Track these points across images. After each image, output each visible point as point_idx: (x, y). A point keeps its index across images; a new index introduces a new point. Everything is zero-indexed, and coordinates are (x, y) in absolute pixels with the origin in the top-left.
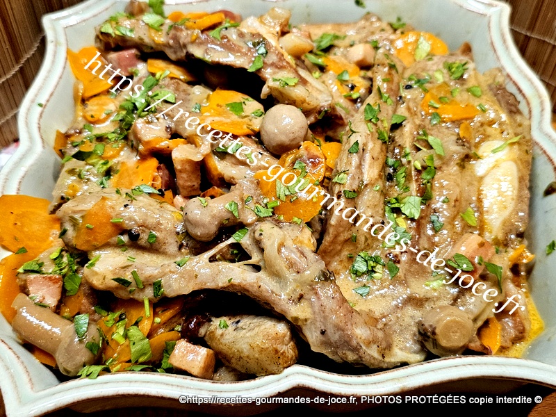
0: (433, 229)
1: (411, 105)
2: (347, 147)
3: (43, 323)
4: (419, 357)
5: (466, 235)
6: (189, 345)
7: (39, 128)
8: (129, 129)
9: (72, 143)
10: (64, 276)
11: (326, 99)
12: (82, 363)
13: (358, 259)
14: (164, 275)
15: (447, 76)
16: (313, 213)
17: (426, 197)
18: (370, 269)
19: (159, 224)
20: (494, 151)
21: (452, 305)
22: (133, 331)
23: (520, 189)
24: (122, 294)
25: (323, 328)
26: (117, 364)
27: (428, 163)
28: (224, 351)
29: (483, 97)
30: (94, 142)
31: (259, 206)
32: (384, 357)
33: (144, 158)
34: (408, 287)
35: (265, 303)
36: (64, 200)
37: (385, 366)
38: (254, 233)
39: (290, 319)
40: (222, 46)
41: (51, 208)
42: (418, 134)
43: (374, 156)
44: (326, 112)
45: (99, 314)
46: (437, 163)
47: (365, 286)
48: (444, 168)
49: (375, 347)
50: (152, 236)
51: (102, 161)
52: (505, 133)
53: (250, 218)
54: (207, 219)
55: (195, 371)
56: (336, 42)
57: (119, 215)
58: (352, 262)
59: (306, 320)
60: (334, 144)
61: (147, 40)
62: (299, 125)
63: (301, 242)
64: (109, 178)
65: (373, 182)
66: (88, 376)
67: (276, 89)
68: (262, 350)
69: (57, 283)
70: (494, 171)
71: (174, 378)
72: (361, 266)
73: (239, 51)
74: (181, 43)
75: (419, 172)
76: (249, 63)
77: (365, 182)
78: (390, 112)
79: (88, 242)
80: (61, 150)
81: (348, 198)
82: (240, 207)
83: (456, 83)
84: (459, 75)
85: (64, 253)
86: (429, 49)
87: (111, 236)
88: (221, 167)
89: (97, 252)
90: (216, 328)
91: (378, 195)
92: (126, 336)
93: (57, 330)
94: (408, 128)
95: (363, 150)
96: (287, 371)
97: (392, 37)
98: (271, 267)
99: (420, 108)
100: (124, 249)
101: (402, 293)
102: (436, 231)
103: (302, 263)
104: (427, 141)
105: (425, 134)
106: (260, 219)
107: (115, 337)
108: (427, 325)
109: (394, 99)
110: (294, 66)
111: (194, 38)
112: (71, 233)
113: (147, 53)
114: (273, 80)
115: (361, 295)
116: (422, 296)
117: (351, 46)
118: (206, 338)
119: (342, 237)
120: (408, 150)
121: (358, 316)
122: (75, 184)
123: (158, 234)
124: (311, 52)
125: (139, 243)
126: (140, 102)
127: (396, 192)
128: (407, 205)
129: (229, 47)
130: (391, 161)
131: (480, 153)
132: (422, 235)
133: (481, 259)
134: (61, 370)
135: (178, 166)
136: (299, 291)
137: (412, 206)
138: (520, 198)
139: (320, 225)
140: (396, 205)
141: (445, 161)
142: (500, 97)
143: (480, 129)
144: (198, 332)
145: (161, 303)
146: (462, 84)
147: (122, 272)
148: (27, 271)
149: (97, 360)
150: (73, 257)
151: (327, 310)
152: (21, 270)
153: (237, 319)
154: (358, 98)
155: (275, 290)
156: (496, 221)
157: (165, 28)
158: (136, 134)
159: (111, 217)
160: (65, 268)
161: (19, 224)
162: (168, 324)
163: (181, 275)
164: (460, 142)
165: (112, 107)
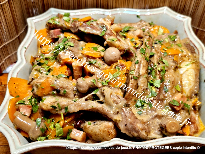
0: (165, 92)
1: (157, 49)
2: (134, 62)
3: (24, 121)
4: (160, 136)
5: (176, 94)
6: (77, 130)
7: (25, 56)
8: (57, 55)
9: (36, 61)
10: (32, 106)
11: (127, 46)
12: (38, 136)
13: (138, 101)
14: (69, 104)
15: (169, 40)
17: (162, 80)
18: (142, 105)
19: (67, 87)
20: (186, 65)
22: (57, 125)
23: (196, 79)
24: (54, 112)
25: (126, 124)
26: (51, 137)
27: (163, 69)
28: (90, 133)
29: (182, 47)
30: (44, 60)
31: (103, 81)
32: (147, 135)
33: (62, 65)
34: (156, 112)
35: (105, 115)
36: (33, 79)
37: (148, 139)
38: (101, 90)
39: (114, 120)
40: (91, 27)
41: (28, 82)
42: (159, 59)
43: (144, 65)
44: (127, 50)
45: (45, 120)
46: (166, 69)
47: (140, 111)
48: (169, 71)
49: (144, 131)
50: (65, 91)
51: (47, 66)
52: (190, 59)
53: (100, 85)
54: (85, 85)
55: (79, 139)
56: (130, 29)
57: (53, 83)
58: (136, 102)
59: (120, 121)
60: (129, 62)
61: (64, 25)
62: (118, 54)
63: (118, 94)
64: (50, 72)
65: (143, 74)
66: (40, 140)
67: (109, 42)
68: (104, 131)
69: (30, 108)
70: (187, 72)
71: (71, 141)
72: (139, 104)
73: (97, 29)
74: (76, 26)
75: (160, 72)
76: (100, 33)
77: (141, 74)
78: (149, 51)
79: (42, 93)
81: (134, 79)
82: (96, 81)
83: (173, 42)
84: (174, 39)
85: (33, 97)
86: (163, 32)
87: (50, 91)
89: (45, 97)
90: (87, 125)
91: (145, 79)
92: (54, 127)
93: (29, 124)
94: (156, 57)
95: (140, 63)
96: (112, 140)
97: (150, 28)
98: (107, 102)
99: (160, 51)
100: (54, 96)
101: (154, 113)
102: (166, 92)
103: (118, 101)
104: (162, 61)
105: (162, 59)
106: (103, 86)
107: (50, 127)
108: (163, 124)
109: (151, 47)
110: (116, 35)
111: (81, 24)
112: (36, 90)
113: (64, 30)
114: (108, 39)
115: (139, 114)
116: (161, 115)
117: (135, 30)
118: (83, 129)
120: (156, 64)
121: (138, 120)
122: (37, 74)
123: (67, 90)
124: (121, 31)
125: (60, 93)
126: (61, 46)
127: (151, 78)
128: (155, 82)
129: (93, 28)
130: (150, 68)
131: (181, 66)
132: (161, 94)
133: (182, 102)
134: (31, 138)
135: (74, 68)
136: (117, 110)
137: (157, 83)
138: (196, 82)
140: (152, 83)
141: (169, 68)
142: (188, 47)
143: (181, 58)
144: (80, 126)
145: (67, 115)
146: (175, 43)
147: (53, 104)
148: (19, 104)
149: (44, 135)
150: (36, 99)
151: (127, 117)
152: (17, 103)
153: (94, 122)
154: (138, 47)
155: (108, 110)
156: (187, 89)
157: (71, 21)
158: (60, 57)
159: (51, 85)
160: (33, 103)
161: (17, 87)
162: (69, 123)
163: (75, 105)
164: (174, 62)
165: (51, 48)
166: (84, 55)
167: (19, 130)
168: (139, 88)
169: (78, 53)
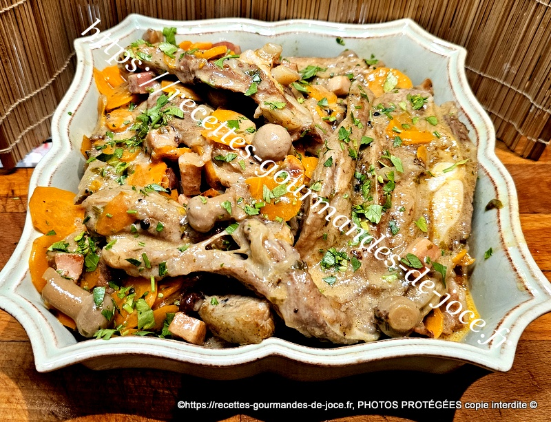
0: (391, 232)
1: (378, 129)
2: (322, 161)
3: (67, 293)
4: (374, 337)
5: (417, 239)
6: (186, 316)
7: (68, 132)
8: (144, 138)
9: (96, 147)
10: (85, 256)
11: (308, 121)
12: (98, 327)
13: (328, 254)
14: (168, 258)
15: (410, 106)
16: (293, 213)
17: (386, 205)
18: (337, 262)
19: (166, 216)
20: (445, 171)
21: (404, 295)
22: (141, 303)
23: (465, 203)
24: (133, 272)
25: (296, 307)
26: (126, 330)
27: (389, 178)
28: (215, 324)
29: (438, 125)
30: (114, 146)
31: (248, 206)
33: (155, 162)
34: (368, 279)
35: (250, 285)
36: (88, 193)
37: (346, 342)
38: (243, 228)
39: (269, 299)
40: (225, 73)
41: (76, 199)
42: (382, 153)
43: (345, 170)
44: (307, 132)
45: (113, 288)
46: (397, 178)
47: (332, 276)
48: (402, 183)
49: (338, 325)
50: (161, 226)
51: (121, 163)
52: (455, 156)
53: (241, 216)
54: (205, 214)
55: (190, 338)
56: (318, 74)
57: (134, 207)
58: (323, 255)
59: (282, 300)
60: (312, 159)
61: (162, 65)
62: (285, 142)
63: (282, 237)
64: (126, 177)
65: (342, 191)
66: (102, 337)
67: (267, 111)
68: (245, 323)
69: (79, 261)
70: (445, 187)
71: (173, 343)
72: (330, 260)
73: (238, 78)
74: (191, 69)
75: (381, 185)
76: (246, 89)
77: (336, 191)
78: (360, 134)
79: (107, 228)
80: (86, 152)
82: (233, 205)
83: (417, 113)
84: (420, 106)
85: (86, 236)
86: (397, 83)
87: (126, 225)
88: (218, 173)
89: (114, 237)
90: (208, 305)
91: (346, 202)
92: (134, 307)
93: (79, 299)
94: (374, 148)
95: (336, 164)
96: (265, 342)
97: (366, 71)
98: (256, 255)
99: (385, 132)
100: (136, 235)
101: (362, 283)
102: (393, 234)
103: (281, 254)
104: (389, 160)
105: (388, 154)
106: (249, 217)
107: (125, 307)
108: (381, 311)
109: (364, 124)
110: (283, 93)
111: (201, 65)
112: (93, 220)
114: (265, 103)
115: (329, 284)
116: (379, 287)
117: (331, 77)
118: (200, 312)
119: (315, 236)
120: (373, 166)
121: (325, 299)
122: (97, 181)
123: (164, 225)
124: (297, 81)
125: (149, 231)
126: (154, 116)
127: (361, 200)
128: (370, 212)
129: (230, 75)
130: (359, 175)
131: (433, 172)
133: (429, 259)
134: (80, 332)
135: (183, 170)
136: (278, 277)
137: (374, 212)
138: (464, 211)
139: (297, 226)
140: (361, 211)
141: (403, 177)
142: (452, 126)
143: (435, 152)
144: (193, 307)
145: (165, 281)
146: (421, 114)
147: (134, 253)
148: (55, 250)
149: (110, 325)
150: (94, 241)
151: (300, 293)
152: (50, 249)
153: (226, 298)
154: (334, 122)
155: (258, 275)
156: (443, 229)
157: (178, 56)
158: (150, 142)
159: (128, 210)
160: (86, 249)
161: (50, 211)
162: (169, 299)
163: (182, 259)
164: (417, 162)
165: (130, 118)
166: (208, 141)
167: (55, 311)
169: (194, 135)
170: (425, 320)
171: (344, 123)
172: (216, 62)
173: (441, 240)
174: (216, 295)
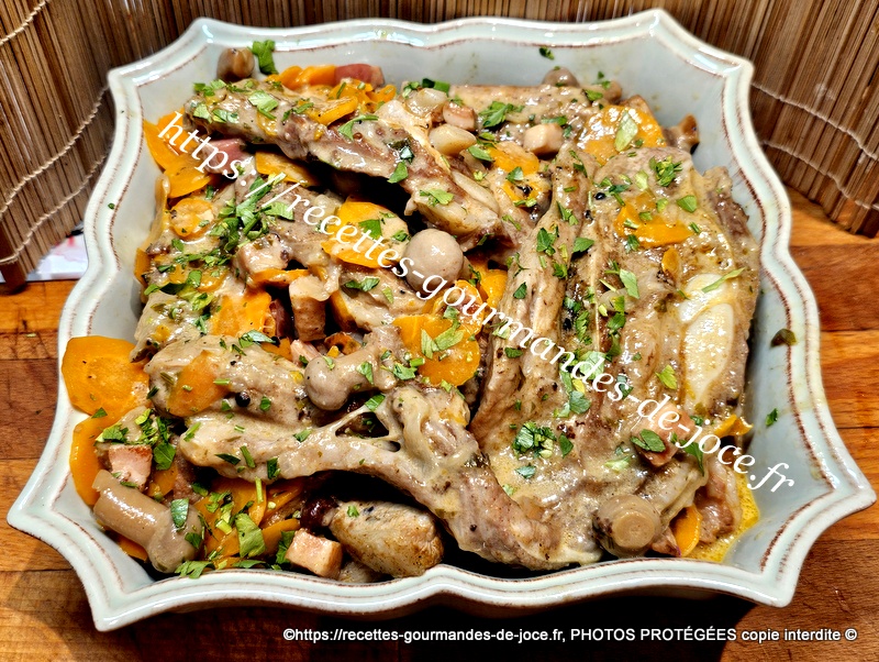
1: (602, 223)
2: (512, 288)
3: (132, 509)
4: (592, 556)
6: (310, 537)
8: (233, 253)
9: (158, 266)
10: (154, 446)
11: (489, 218)
12: (180, 558)
13: (523, 431)
14: (281, 451)
15: (653, 180)
16: (466, 374)
17: (612, 352)
18: (537, 445)
19: (274, 387)
20: (706, 290)
21: (637, 493)
22: (243, 520)
23: (736, 341)
24: (229, 472)
25: (473, 523)
26: (222, 560)
27: (617, 308)
28: (354, 546)
29: (698, 211)
30: (187, 268)
31: (399, 365)
32: (547, 557)
33: (252, 292)
34: (584, 468)
35: (404, 490)
36: (152, 347)
37: (550, 567)
38: (392, 402)
39: (434, 511)
40: (355, 147)
41: (134, 355)
42: (607, 266)
43: (547, 301)
44: (488, 236)
45: (198, 493)
46: (629, 307)
47: (530, 465)
48: (638, 313)
49: (536, 546)
50: (265, 402)
51: (199, 295)
52: (723, 264)
53: (389, 382)
54: (334, 386)
55: (318, 566)
56: (510, 117)
57: (225, 375)
58: (516, 433)
59: (453, 514)
60: (497, 278)
61: (255, 130)
62: (453, 260)
63: (450, 416)
64: (208, 317)
66: (188, 575)
67: (425, 206)
68: (399, 549)
69: (145, 455)
70: (703, 317)
71: (292, 580)
72: (526, 440)
73: (377, 155)
74: (301, 139)
75: (604, 319)
76: (390, 171)
78: (573, 235)
79: (185, 406)
80: (143, 276)
81: (510, 358)
82: (375, 369)
83: (665, 192)
84: (669, 179)
85: (153, 417)
86: (636, 131)
87: (213, 400)
88: (352, 308)
89: (198, 420)
90: (344, 516)
92: (233, 524)
93: (149, 517)
94: (594, 259)
95: (533, 293)
96: (429, 573)
97: (587, 111)
98: (412, 447)
99: (612, 227)
100: (230, 416)
101: (572, 476)
103: (450, 443)
104: (617, 277)
105: (617, 266)
106: (401, 383)
107: (219, 525)
108: (602, 519)
109: (578, 215)
110: (449, 171)
111: (318, 135)
112: (163, 394)
113: (256, 145)
114: (422, 192)
115: (525, 477)
116: (600, 480)
117: (531, 121)
118: (332, 527)
119: (502, 406)
120: (592, 290)
121: (517, 509)
122: (164, 326)
123: (272, 399)
125: (249, 409)
126: (247, 215)
127: (574, 343)
129: (366, 150)
130: (570, 302)
131: (687, 291)
132: (606, 401)
134: (155, 565)
135: (297, 306)
136: (446, 479)
138: (734, 354)
139: (474, 392)
142: (722, 211)
143: (691, 257)
144: (322, 521)
145: (276, 485)
146: (671, 194)
147: (228, 445)
148: (108, 441)
149: (199, 554)
150: (165, 423)
151: (479, 503)
152: (100, 439)
153: (370, 506)
154: (533, 207)
155: (416, 475)
156: (701, 384)
157: (280, 114)
158: (242, 261)
159: (215, 378)
160: (154, 435)
161: (94, 377)
162: (285, 510)
163: (303, 454)
164: (662, 276)
165: (208, 216)
166: (333, 259)
167: (113, 535)
168: (525, 386)
169: (310, 247)
170: (674, 525)
171: (547, 221)
172: (343, 129)
173: (698, 401)
174: (355, 500)
